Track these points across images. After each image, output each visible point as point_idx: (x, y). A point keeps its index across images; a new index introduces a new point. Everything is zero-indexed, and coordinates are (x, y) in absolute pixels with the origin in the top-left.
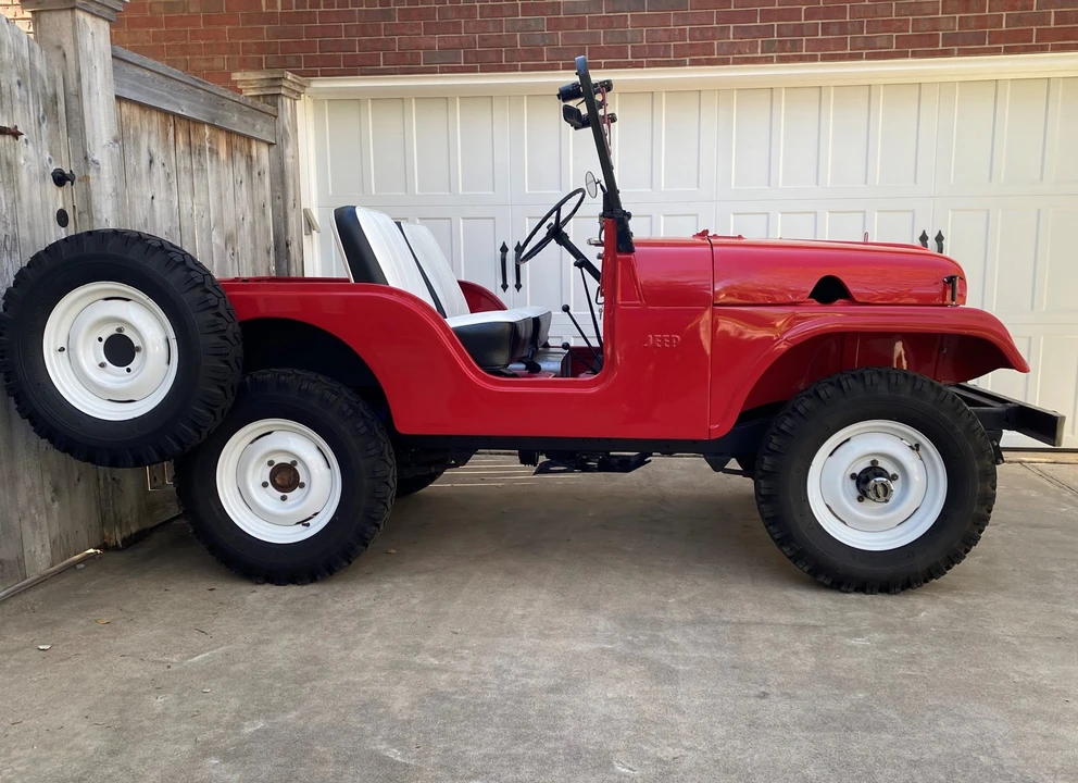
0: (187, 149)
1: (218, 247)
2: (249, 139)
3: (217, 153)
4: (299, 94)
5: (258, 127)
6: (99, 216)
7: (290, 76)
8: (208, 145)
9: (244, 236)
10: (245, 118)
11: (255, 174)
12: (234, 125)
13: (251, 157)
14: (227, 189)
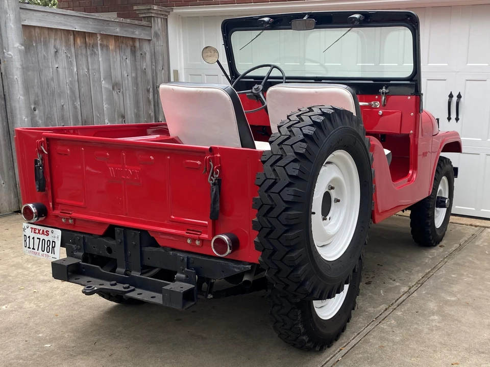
0: (84, 45)
1: (106, 88)
2: (133, 39)
3: (107, 47)
4: (167, 16)
5: (137, 33)
6: (11, 77)
7: (155, 7)
8: (99, 42)
9: (128, 83)
10: (126, 29)
11: (138, 54)
12: (117, 33)
13: (135, 47)
14: (114, 62)
